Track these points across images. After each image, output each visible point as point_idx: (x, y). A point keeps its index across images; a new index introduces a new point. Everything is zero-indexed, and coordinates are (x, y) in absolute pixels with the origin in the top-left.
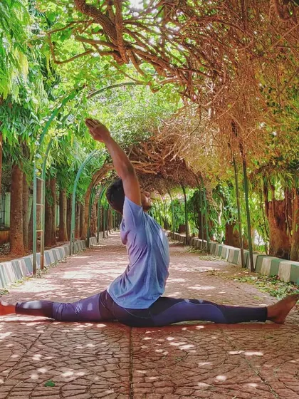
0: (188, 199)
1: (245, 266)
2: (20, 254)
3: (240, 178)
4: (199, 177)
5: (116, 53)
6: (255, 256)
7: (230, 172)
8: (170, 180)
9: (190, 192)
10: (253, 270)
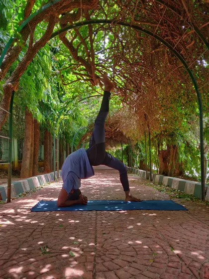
0: (123, 149)
1: (148, 178)
2: (48, 172)
3: (148, 139)
4: (129, 139)
5: (92, 80)
6: (152, 175)
7: (143, 137)
8: (115, 140)
9: (125, 146)
10: (151, 180)
